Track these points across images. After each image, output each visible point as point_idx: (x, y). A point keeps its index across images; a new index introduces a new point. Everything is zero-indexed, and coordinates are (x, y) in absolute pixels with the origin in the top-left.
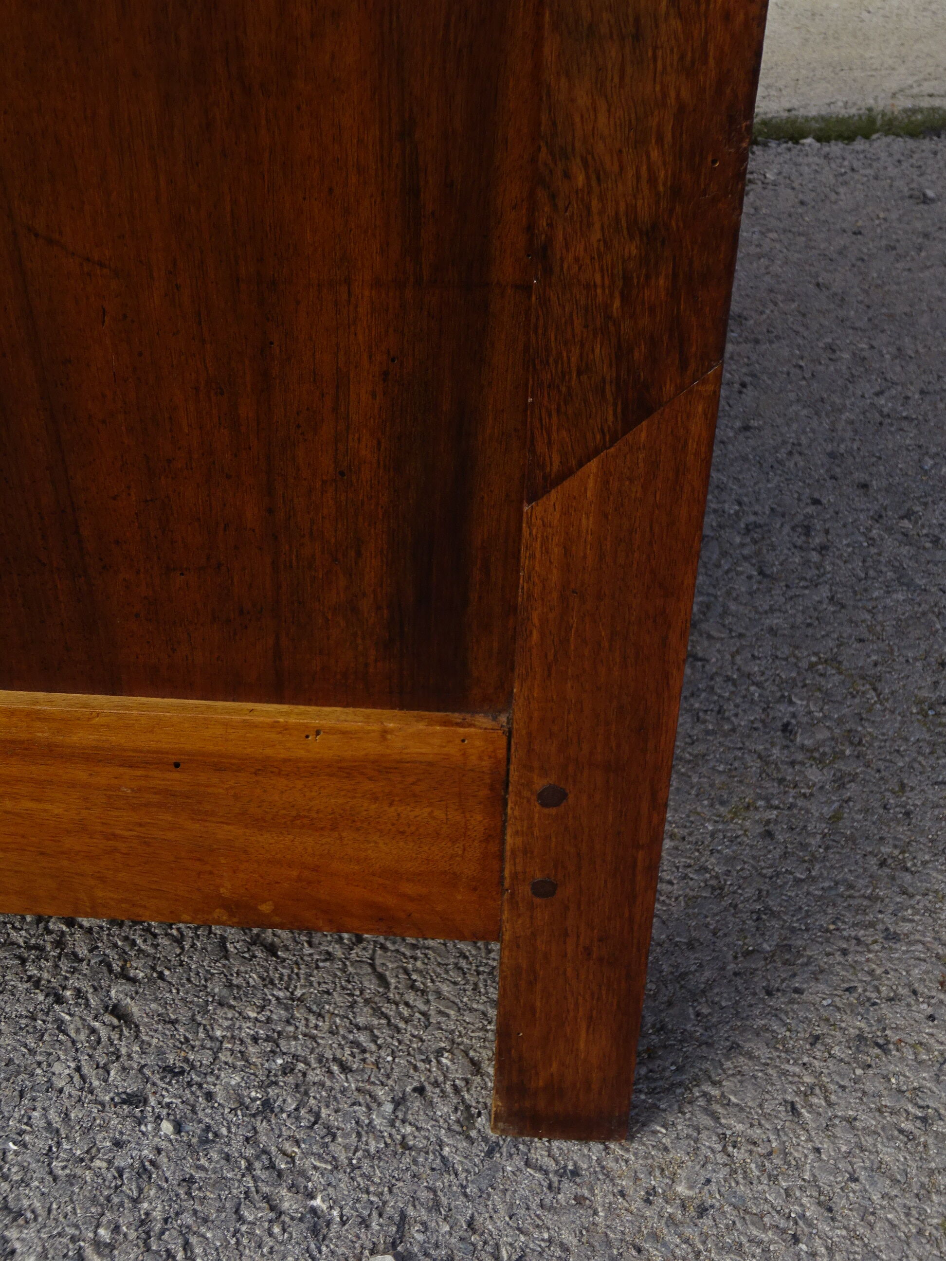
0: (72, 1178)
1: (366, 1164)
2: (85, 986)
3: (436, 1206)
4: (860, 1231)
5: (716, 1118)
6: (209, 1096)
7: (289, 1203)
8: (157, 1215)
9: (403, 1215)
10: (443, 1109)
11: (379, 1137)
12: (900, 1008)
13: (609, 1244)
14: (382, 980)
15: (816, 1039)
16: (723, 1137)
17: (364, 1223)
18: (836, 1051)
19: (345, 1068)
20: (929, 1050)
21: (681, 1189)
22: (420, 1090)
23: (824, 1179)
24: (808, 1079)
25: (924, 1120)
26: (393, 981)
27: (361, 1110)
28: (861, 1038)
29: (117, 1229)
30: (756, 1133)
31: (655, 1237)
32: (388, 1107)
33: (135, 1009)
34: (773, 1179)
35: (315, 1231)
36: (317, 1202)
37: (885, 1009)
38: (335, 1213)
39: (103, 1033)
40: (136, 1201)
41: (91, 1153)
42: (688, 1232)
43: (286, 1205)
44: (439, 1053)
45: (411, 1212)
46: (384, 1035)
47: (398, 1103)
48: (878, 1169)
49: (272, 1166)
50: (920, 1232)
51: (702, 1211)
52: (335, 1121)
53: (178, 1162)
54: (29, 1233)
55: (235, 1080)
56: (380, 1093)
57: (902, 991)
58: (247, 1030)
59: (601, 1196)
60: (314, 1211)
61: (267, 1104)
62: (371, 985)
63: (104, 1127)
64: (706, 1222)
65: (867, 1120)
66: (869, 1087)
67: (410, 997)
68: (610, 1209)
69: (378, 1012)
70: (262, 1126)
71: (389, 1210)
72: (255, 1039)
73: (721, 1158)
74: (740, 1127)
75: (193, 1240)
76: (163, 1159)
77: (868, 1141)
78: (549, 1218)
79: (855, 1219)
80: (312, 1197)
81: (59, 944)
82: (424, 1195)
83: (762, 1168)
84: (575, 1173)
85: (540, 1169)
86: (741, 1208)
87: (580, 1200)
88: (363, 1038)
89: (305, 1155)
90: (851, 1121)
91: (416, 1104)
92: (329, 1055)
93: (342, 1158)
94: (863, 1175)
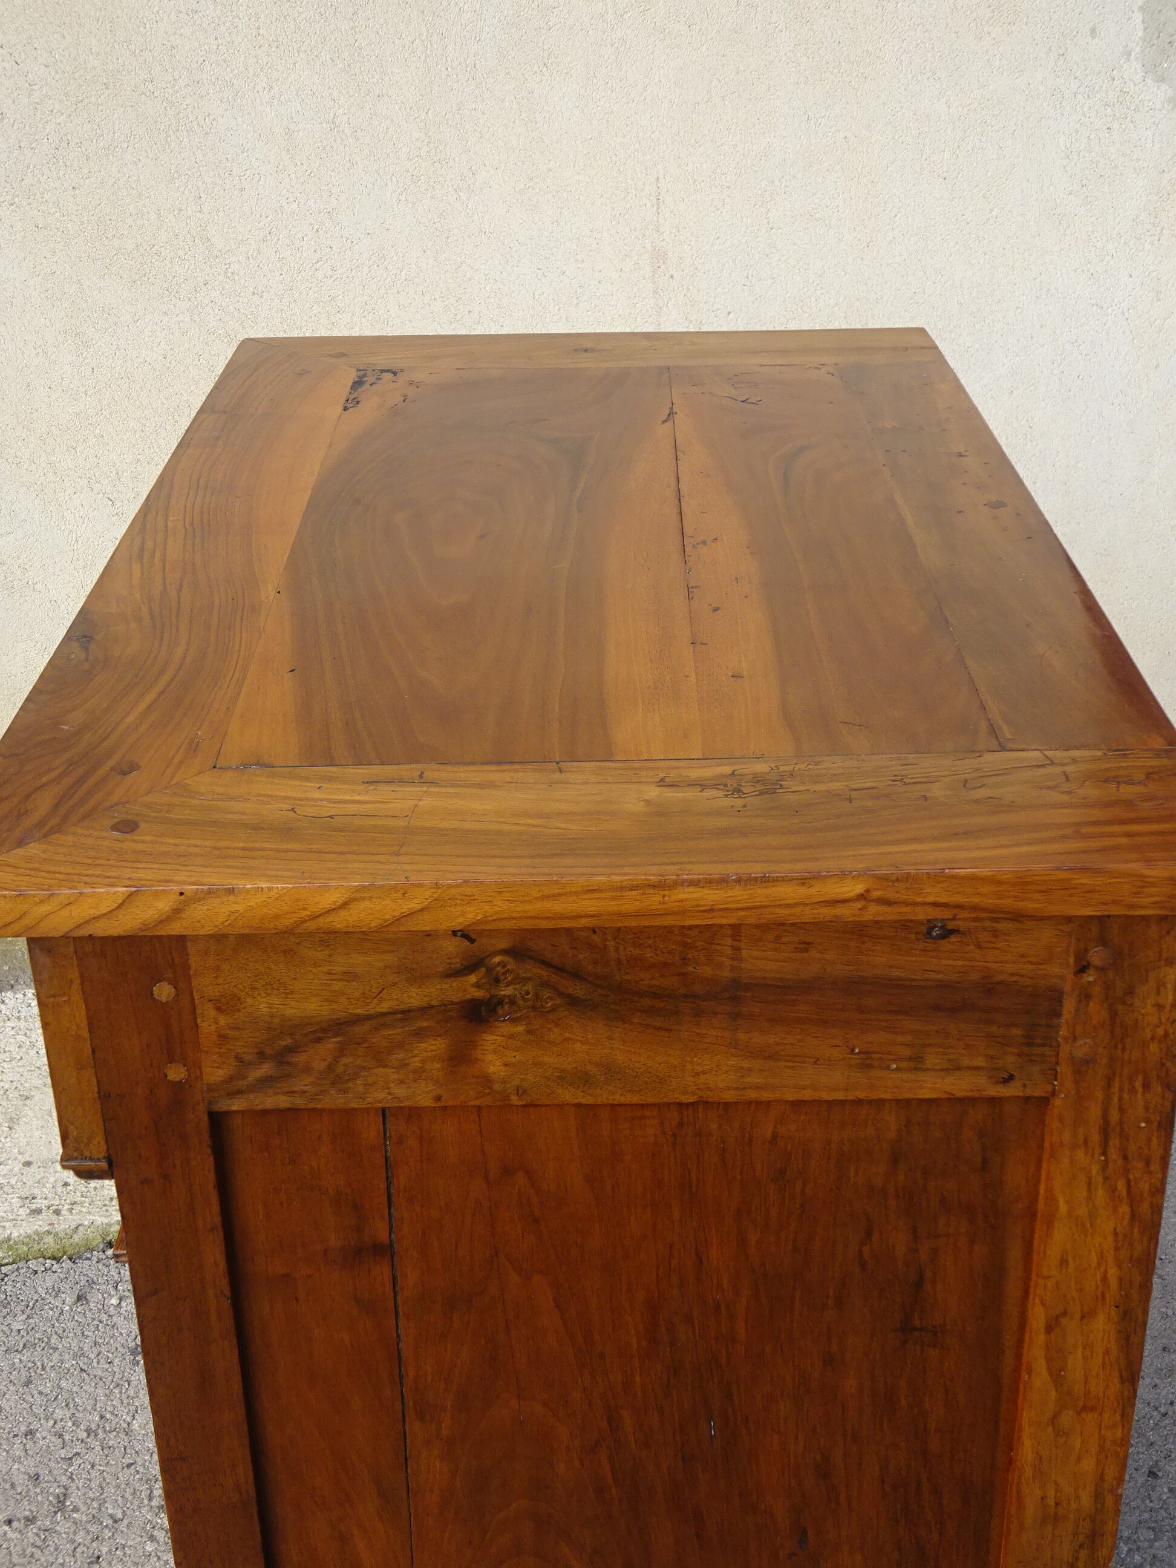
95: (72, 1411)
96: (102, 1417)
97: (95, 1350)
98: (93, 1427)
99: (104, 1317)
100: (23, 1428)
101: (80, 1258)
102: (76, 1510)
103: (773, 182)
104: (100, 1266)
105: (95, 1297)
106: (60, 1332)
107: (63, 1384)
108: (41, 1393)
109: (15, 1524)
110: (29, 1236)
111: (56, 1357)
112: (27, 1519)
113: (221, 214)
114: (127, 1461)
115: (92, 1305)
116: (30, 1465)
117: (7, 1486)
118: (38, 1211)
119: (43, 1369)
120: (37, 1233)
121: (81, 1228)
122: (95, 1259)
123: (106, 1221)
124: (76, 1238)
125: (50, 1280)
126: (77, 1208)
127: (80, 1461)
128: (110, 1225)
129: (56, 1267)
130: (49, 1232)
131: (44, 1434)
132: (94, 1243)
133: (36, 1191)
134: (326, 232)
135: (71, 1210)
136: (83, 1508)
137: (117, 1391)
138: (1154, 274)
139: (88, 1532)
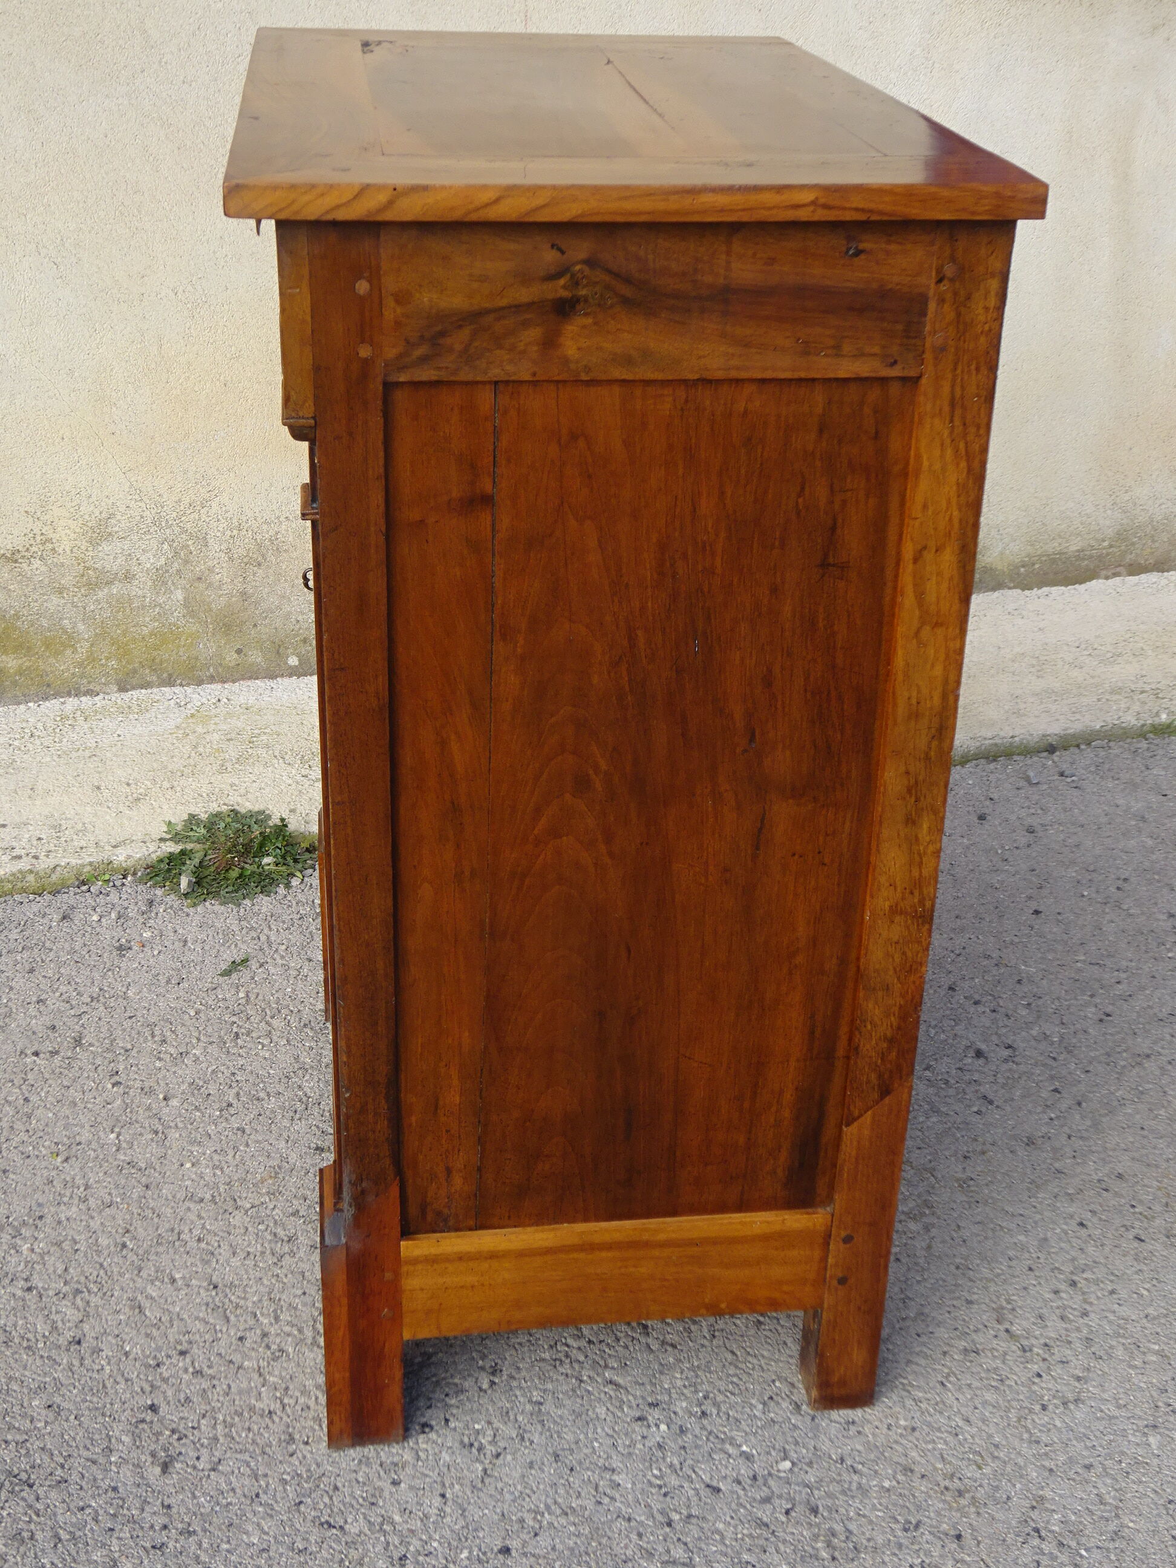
0: (630, 1454)
1: (759, 1431)
2: (592, 1374)
3: (797, 1443)
4: (983, 1428)
5: (908, 1392)
6: (675, 1413)
7: (731, 1450)
8: (676, 1462)
9: (784, 1449)
10: (785, 1405)
11: (760, 1419)
12: (980, 1334)
13: (877, 1447)
14: (733, 1352)
15: (945, 1353)
16: (914, 1400)
17: (768, 1453)
18: (956, 1357)
19: (733, 1394)
20: (997, 1350)
21: (902, 1423)
22: (771, 1398)
23: (963, 1410)
24: (946, 1371)
25: (1001, 1380)
26: (739, 1353)
27: (748, 1410)
28: (966, 1350)
29: (660, 1470)
30: (929, 1396)
31: (896, 1442)
32: (761, 1406)
33: (620, 1381)
34: (941, 1413)
35: (748, 1458)
36: (744, 1448)
37: (974, 1336)
38: (754, 1452)
39: (612, 1393)
40: (664, 1458)
41: (633, 1444)
42: (910, 1438)
43: (731, 1451)
44: (773, 1381)
45: (787, 1447)
46: (745, 1377)
47: (764, 1404)
48: (985, 1403)
49: (717, 1437)
50: (1009, 1425)
51: (914, 1429)
52: (739, 1416)
53: (675, 1441)
54: (623, 1476)
55: (684, 1404)
56: (754, 1402)
57: (980, 1326)
58: (679, 1383)
59: (867, 1430)
60: (744, 1452)
61: (704, 1413)
62: (729, 1356)
63: (634, 1431)
64: (917, 1434)
65: (976, 1384)
66: (974, 1370)
67: (750, 1359)
68: (873, 1435)
69: (736, 1367)
70: (705, 1422)
71: (777, 1446)
72: (685, 1386)
73: (916, 1408)
74: (921, 1395)
75: (697, 1469)
76: (667, 1440)
77: (979, 1392)
78: (848, 1442)
79: (980, 1424)
80: (740, 1446)
81: (567, 1356)
82: (790, 1440)
83: (935, 1410)
84: (853, 1422)
85: (835, 1422)
86: (929, 1425)
87: (859, 1432)
88: (735, 1379)
89: (731, 1430)
90: (969, 1385)
91: (772, 1404)
92: (722, 1389)
93: (748, 1430)
94: (979, 1406)
95: (74, 986)
96: (101, 990)
97: (86, 949)
98: (95, 995)
99: (89, 929)
100: (34, 999)
101: (58, 892)
102: (91, 1045)
103: (620, 6)
104: (78, 897)
105: (78, 917)
106: (52, 939)
107: (62, 970)
108: (44, 977)
109: (42, 1055)
110: (13, 875)
111: (52, 955)
112: (51, 1052)
113: (157, 9)
114: (128, 1014)
115: (76, 922)
116: (47, 1020)
117: (30, 1033)
118: (20, 857)
119: (43, 961)
120: (20, 871)
121: (58, 869)
122: (72, 893)
123: (80, 862)
124: (54, 877)
125: (35, 908)
126: (52, 855)
127: (87, 1016)
128: (83, 866)
129: (38, 899)
130: (31, 871)
131: (54, 1001)
132: (69, 882)
133: (14, 844)
134: (247, 30)
135: (47, 856)
136: (97, 1044)
137: (110, 973)
138: (927, 102)
139: (105, 1058)
